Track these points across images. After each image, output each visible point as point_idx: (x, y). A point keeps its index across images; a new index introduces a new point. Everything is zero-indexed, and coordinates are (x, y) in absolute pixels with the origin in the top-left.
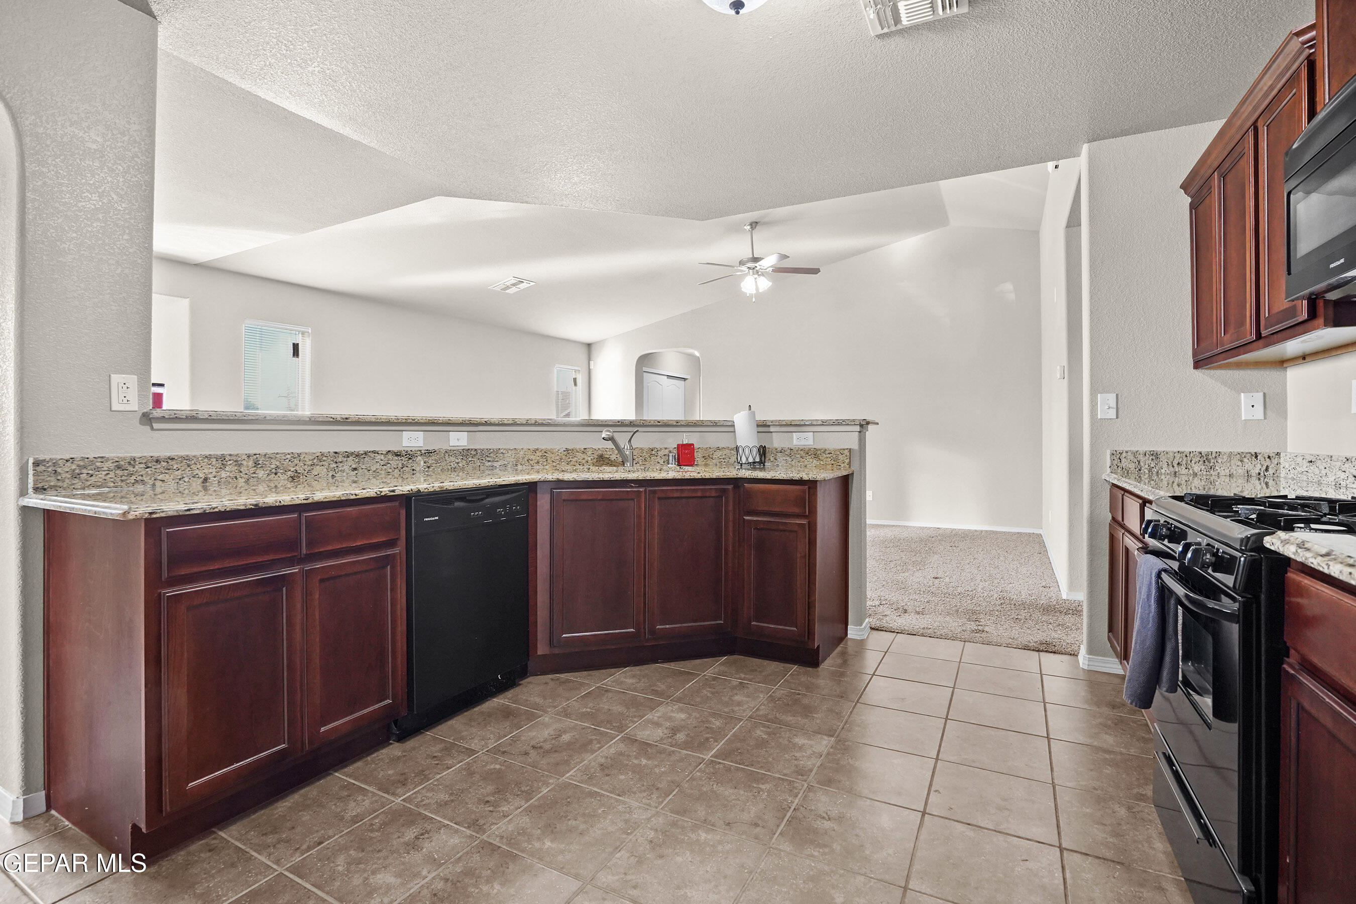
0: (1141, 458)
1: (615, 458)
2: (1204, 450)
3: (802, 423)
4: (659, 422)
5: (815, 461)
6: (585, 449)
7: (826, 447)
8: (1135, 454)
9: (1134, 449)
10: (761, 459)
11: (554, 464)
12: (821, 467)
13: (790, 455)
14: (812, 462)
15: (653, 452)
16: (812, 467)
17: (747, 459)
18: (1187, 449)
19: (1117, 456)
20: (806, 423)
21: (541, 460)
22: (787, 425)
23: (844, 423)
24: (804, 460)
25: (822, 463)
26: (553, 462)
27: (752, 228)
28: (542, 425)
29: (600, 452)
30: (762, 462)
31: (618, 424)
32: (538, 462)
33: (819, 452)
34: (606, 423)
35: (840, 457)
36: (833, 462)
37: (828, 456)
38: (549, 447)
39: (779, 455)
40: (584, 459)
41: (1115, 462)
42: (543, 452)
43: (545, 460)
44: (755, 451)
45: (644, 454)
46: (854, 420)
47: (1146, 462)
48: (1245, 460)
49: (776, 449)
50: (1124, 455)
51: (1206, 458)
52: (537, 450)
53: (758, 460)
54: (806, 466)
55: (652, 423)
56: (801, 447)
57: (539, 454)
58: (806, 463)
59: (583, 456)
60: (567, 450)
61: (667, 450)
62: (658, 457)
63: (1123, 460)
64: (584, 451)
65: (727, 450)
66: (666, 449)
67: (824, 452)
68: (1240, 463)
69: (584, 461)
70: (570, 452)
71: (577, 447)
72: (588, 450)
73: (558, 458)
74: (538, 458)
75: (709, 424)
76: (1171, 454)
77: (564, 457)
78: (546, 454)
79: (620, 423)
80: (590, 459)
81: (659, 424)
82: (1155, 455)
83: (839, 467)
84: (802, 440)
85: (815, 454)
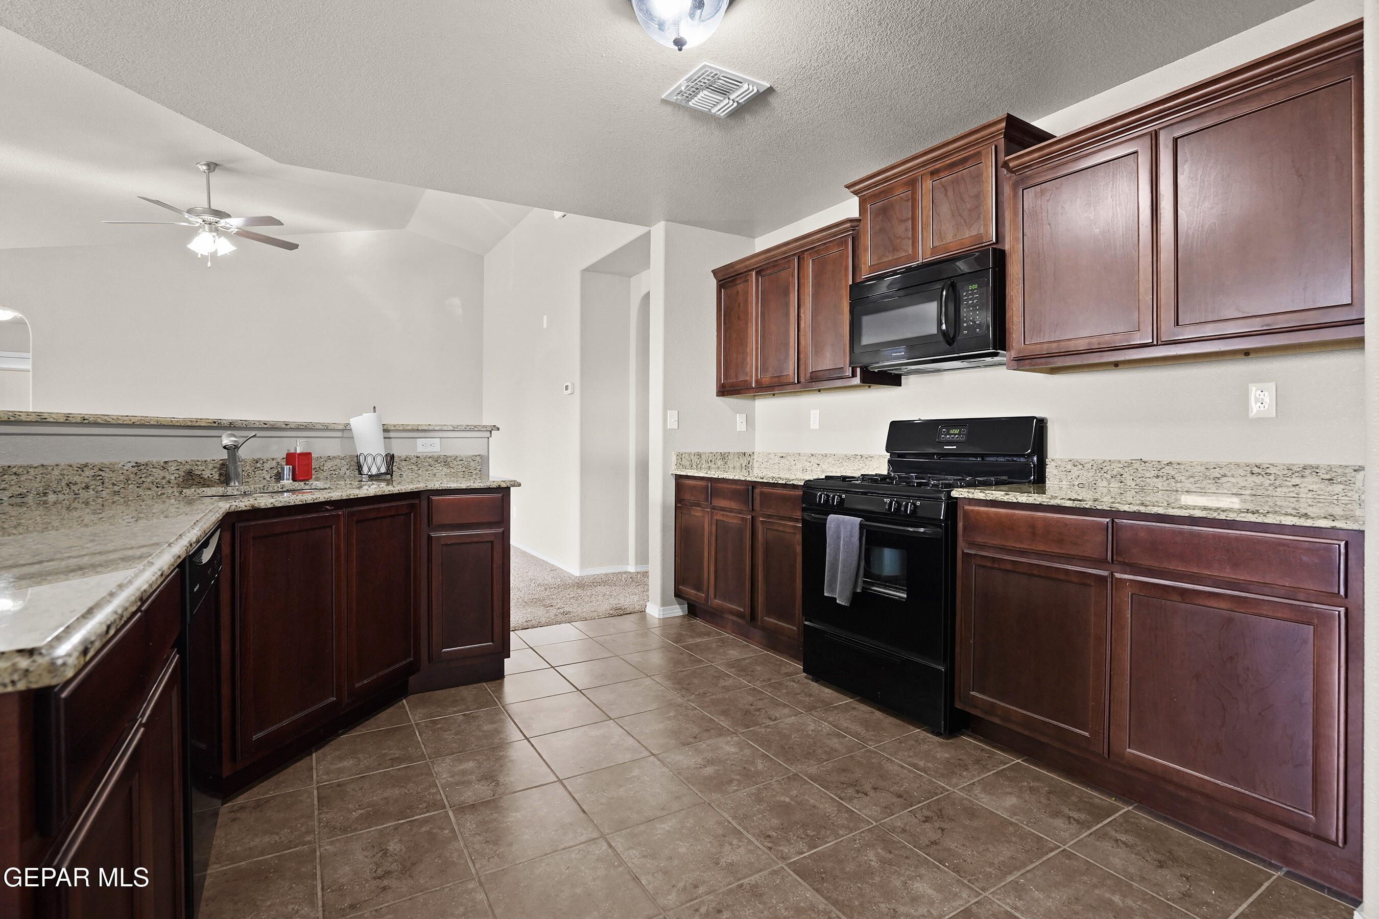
0: (692, 457)
1: (209, 475)
2: (723, 451)
3: (431, 428)
4: (266, 424)
5: (445, 469)
6: (166, 462)
7: (457, 454)
8: (690, 454)
9: (689, 451)
10: (388, 469)
11: (116, 488)
12: (452, 475)
13: (416, 464)
14: (441, 471)
15: (259, 465)
16: (442, 475)
17: (369, 470)
18: (714, 451)
19: (680, 456)
20: (436, 428)
21: (93, 482)
22: (413, 430)
23: (476, 429)
24: (433, 468)
25: (452, 470)
26: (114, 484)
27: (209, 169)
28: (96, 424)
29: (188, 467)
30: (390, 472)
31: (214, 425)
32: (87, 487)
33: (449, 460)
34: (198, 424)
35: (472, 463)
36: (464, 470)
37: (458, 463)
38: (106, 461)
39: (404, 463)
40: (164, 478)
41: (679, 461)
42: (96, 469)
43: (99, 483)
44: (379, 460)
45: (248, 468)
46: (484, 426)
47: (695, 459)
48: (740, 457)
49: (400, 457)
50: (684, 455)
51: (724, 457)
52: (86, 465)
53: (383, 470)
54: (435, 475)
55: (257, 425)
56: (430, 455)
57: (88, 472)
58: (435, 471)
59: (162, 474)
60: (138, 465)
61: (274, 462)
62: (264, 471)
63: (683, 459)
64: (165, 466)
65: (338, 460)
66: (273, 459)
67: (454, 459)
68: (738, 460)
69: (164, 481)
70: (142, 467)
71: (154, 460)
72: (170, 464)
73: (122, 477)
74: (87, 480)
75: (321, 427)
76: (707, 454)
77: (132, 476)
78: (101, 473)
79: (216, 425)
80: (173, 478)
81: (265, 426)
82: (699, 455)
83: (470, 474)
84: (426, 447)
85: (445, 461)
